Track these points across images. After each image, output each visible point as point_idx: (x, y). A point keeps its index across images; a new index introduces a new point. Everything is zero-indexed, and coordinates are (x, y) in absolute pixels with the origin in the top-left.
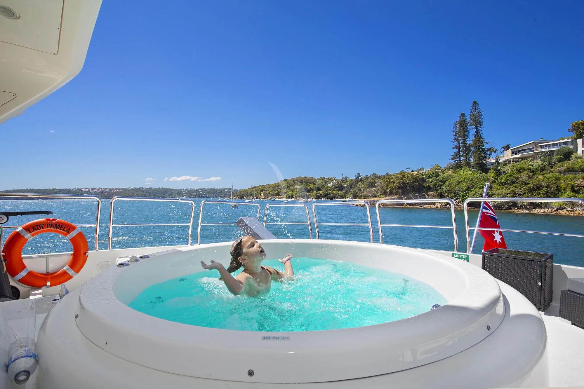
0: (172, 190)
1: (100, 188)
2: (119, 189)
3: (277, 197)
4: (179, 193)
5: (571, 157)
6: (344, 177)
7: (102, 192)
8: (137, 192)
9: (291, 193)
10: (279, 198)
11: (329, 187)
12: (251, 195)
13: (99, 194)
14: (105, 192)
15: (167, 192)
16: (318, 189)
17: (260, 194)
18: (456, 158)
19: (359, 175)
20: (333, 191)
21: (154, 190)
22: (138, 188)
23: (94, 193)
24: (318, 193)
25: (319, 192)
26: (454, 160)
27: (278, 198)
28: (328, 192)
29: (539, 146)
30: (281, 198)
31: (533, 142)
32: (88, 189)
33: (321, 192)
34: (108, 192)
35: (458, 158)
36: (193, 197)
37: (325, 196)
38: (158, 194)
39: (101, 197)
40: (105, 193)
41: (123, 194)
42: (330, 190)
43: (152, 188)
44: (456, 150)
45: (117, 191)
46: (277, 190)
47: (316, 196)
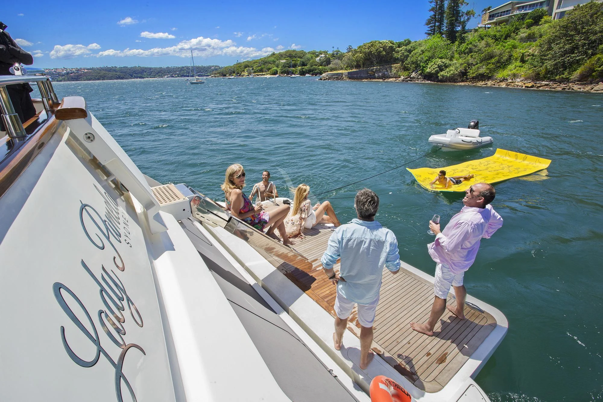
0: (150, 69)
1: (64, 68)
2: (87, 69)
3: (261, 73)
4: (159, 72)
5: (540, 21)
6: (335, 49)
7: (68, 74)
8: (109, 72)
9: (275, 68)
10: (263, 75)
11: (316, 62)
12: (234, 72)
13: (64, 76)
14: (71, 73)
15: (145, 72)
16: (304, 64)
17: (244, 71)
18: (431, 24)
19: (351, 47)
20: (319, 66)
21: (130, 70)
22: (110, 68)
23: (58, 74)
24: (303, 69)
25: (304, 67)
26: (428, 26)
27: (261, 75)
28: (313, 67)
29: (516, 8)
30: (264, 75)
31: (510, 2)
32: (50, 69)
33: (306, 68)
34: (75, 73)
35: (433, 23)
36: (176, 77)
37: (309, 72)
38: (135, 74)
39: (68, 79)
40: (72, 75)
41: (94, 74)
42: (316, 65)
43: (126, 67)
44: (432, 13)
45: (86, 71)
46: (260, 66)
47: (301, 72)
